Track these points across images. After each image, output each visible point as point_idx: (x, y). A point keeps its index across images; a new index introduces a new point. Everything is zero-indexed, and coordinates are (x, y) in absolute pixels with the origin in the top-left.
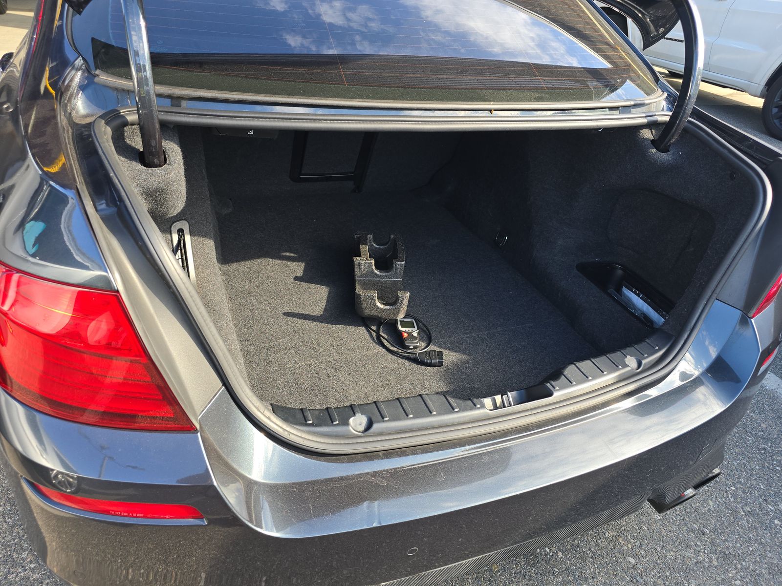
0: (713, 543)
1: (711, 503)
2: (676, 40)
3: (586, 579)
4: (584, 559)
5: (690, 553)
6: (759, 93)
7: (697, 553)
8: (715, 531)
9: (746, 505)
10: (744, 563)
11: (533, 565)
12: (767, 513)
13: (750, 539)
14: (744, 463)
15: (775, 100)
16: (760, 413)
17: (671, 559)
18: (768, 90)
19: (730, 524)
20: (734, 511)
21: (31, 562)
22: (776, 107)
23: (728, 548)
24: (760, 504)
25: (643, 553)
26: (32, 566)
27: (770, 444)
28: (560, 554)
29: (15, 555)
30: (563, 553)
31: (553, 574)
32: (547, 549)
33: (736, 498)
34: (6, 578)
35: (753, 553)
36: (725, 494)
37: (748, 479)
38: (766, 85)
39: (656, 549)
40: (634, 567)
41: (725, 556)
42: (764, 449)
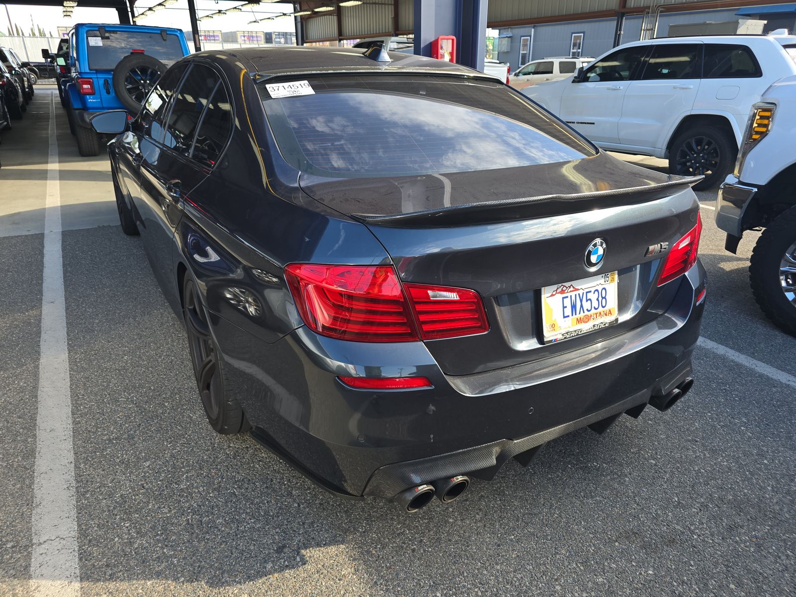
0: (703, 445)
1: (697, 424)
2: (588, 123)
3: (626, 475)
4: (621, 465)
5: (691, 453)
7: (695, 452)
8: (703, 438)
9: (720, 422)
10: (726, 453)
11: (589, 473)
12: (735, 424)
13: (727, 439)
14: (713, 399)
15: (677, 159)
16: (717, 369)
17: (678, 458)
18: (669, 152)
19: (712, 434)
20: (714, 427)
21: (251, 519)
22: (679, 164)
23: (714, 446)
24: (730, 420)
25: (659, 457)
26: (252, 521)
27: (728, 386)
28: (605, 465)
29: (237, 517)
30: (606, 464)
31: (604, 476)
32: (595, 463)
33: (712, 419)
34: (238, 529)
35: (731, 446)
36: (705, 418)
37: (718, 408)
38: (667, 148)
39: (667, 454)
40: (655, 465)
41: (713, 451)
42: (725, 389)
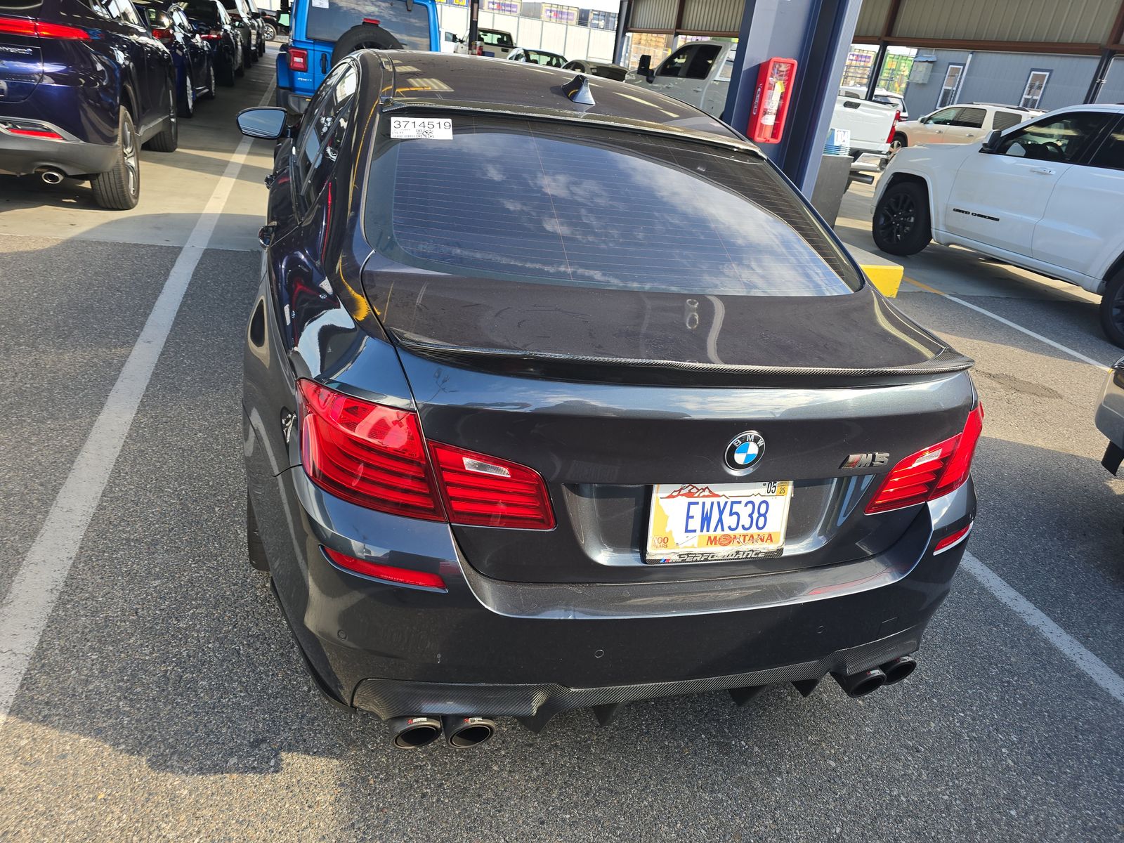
0: (926, 760)
1: (933, 725)
2: (989, 218)
3: (780, 773)
4: (781, 756)
5: (899, 766)
6: (1095, 287)
7: (906, 766)
8: (932, 749)
9: (973, 731)
10: (957, 782)
11: (726, 754)
12: (996, 741)
13: (969, 761)
14: (980, 693)
15: (1116, 299)
16: (1012, 648)
17: (876, 768)
18: (1106, 285)
19: (949, 747)
20: (958, 736)
21: (241, 692)
22: (1117, 307)
23: (942, 767)
24: (990, 732)
25: (846, 759)
26: (242, 694)
27: (1016, 678)
28: (756, 749)
29: (226, 684)
30: (759, 748)
31: (746, 765)
32: (742, 742)
33: (962, 723)
34: (219, 701)
35: (970, 774)
36: (951, 719)
37: (981, 707)
38: (1104, 279)
39: (861, 757)
40: (834, 770)
41: (937, 774)
42: (1008, 682)
